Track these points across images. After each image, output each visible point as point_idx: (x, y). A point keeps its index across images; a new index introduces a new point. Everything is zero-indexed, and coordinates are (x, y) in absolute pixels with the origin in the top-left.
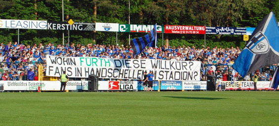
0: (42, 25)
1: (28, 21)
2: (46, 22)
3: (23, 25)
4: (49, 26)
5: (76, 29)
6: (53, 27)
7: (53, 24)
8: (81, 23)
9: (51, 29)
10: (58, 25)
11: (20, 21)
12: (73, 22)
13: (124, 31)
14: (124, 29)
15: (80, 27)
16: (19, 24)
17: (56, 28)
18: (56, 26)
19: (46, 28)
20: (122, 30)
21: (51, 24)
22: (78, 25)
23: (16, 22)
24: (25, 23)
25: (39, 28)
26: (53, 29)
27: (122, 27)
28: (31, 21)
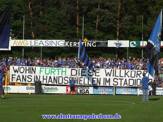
0: (61, 43)
1: (49, 40)
2: (64, 41)
3: (44, 43)
4: (67, 44)
5: (90, 46)
6: (70, 44)
7: (70, 43)
8: (94, 41)
9: (68, 46)
10: (74, 43)
11: (43, 40)
12: (87, 40)
13: (135, 46)
14: (134, 45)
15: (94, 44)
16: (41, 43)
17: (73, 45)
18: (73, 44)
19: (64, 46)
20: (132, 46)
21: (68, 42)
22: (92, 43)
23: (39, 41)
24: (47, 42)
25: (58, 46)
26: (70, 46)
27: (133, 43)
28: (51, 40)
